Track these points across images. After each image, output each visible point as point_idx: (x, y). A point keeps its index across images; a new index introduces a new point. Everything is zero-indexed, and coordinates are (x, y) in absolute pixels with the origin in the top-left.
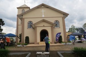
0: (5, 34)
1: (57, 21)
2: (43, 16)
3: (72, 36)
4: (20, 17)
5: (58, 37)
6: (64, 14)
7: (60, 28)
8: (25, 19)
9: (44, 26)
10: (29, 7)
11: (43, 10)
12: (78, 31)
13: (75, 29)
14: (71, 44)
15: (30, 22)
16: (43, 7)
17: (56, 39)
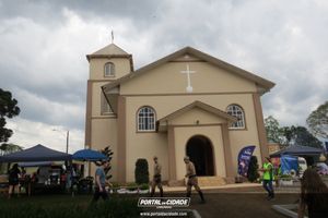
0: (20, 148)
1: (235, 106)
2: (190, 89)
3: (290, 159)
4: (112, 92)
5: (244, 160)
6: (257, 84)
7: (246, 129)
8: (127, 98)
9: (198, 124)
10: (131, 56)
11: (189, 70)
12: (289, 139)
13: (280, 131)
14: (291, 183)
15: (147, 108)
16: (187, 57)
17: (240, 167)
